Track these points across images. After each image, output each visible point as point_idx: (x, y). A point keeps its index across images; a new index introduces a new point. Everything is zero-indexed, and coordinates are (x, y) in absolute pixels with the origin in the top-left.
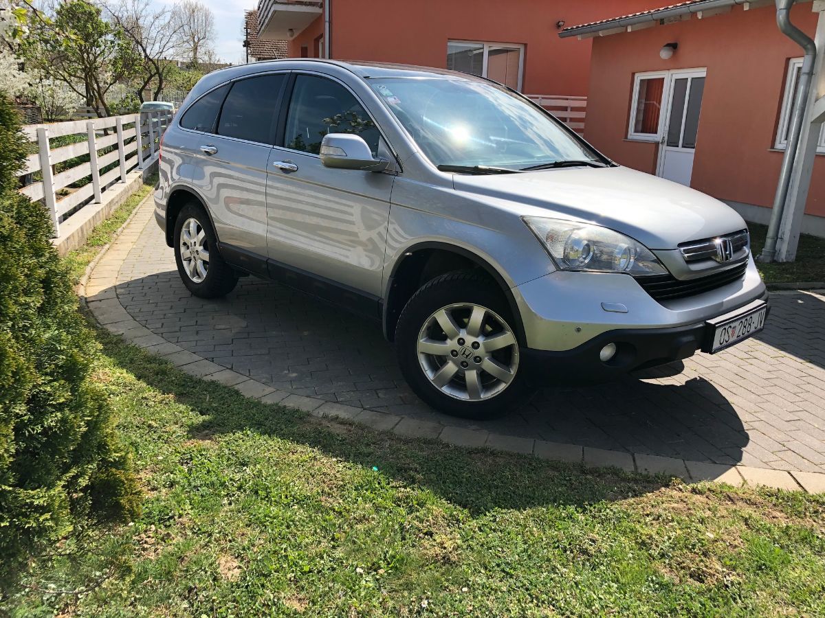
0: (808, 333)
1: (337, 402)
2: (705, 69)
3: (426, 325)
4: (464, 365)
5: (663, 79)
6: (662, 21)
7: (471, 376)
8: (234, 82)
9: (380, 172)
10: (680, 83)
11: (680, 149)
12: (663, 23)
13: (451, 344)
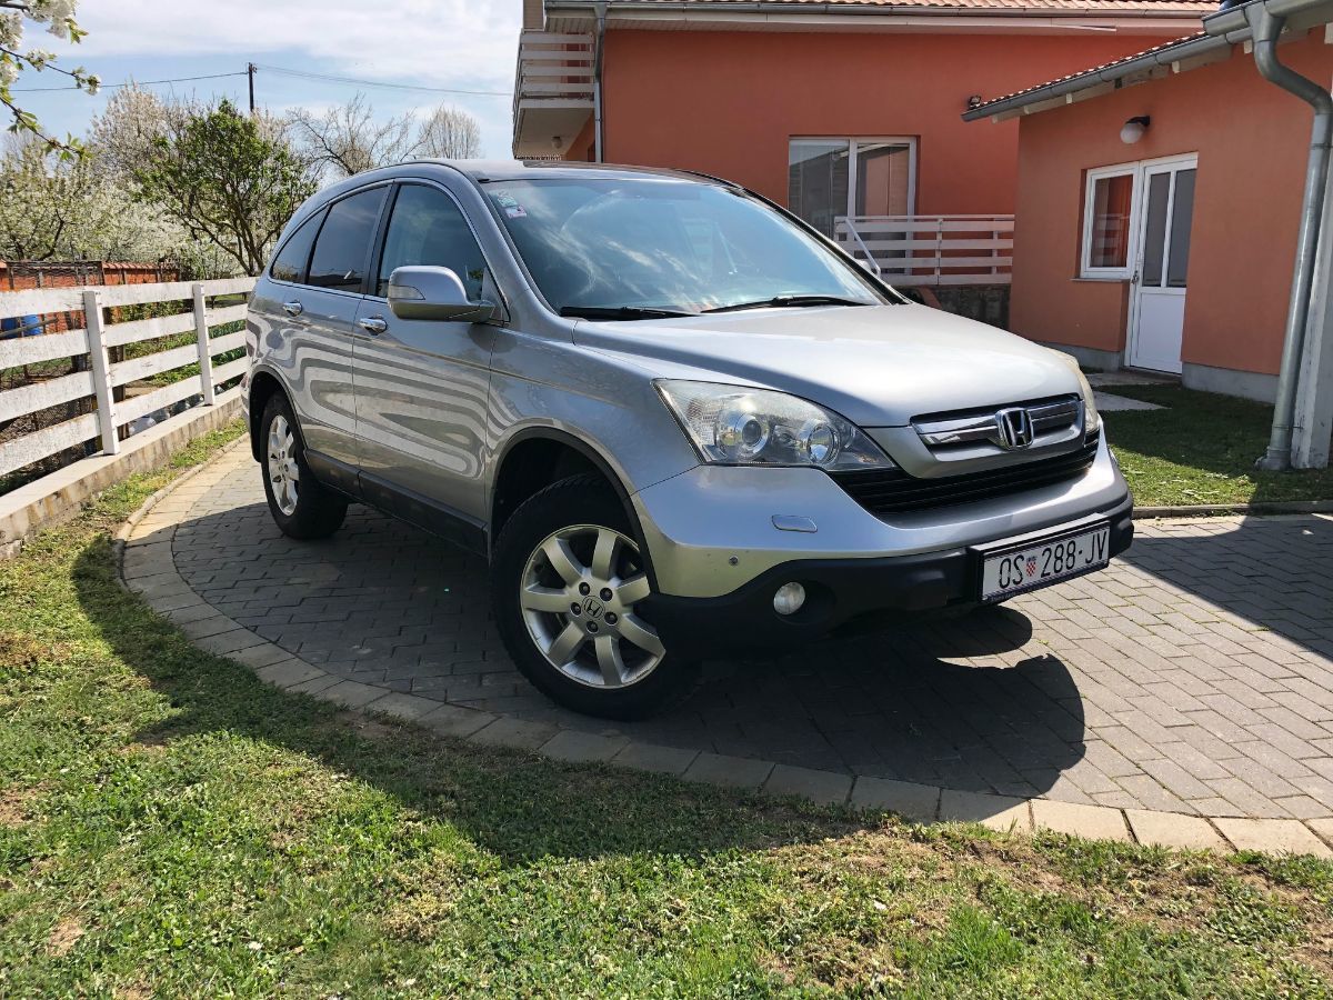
0: (1290, 583)
1: (410, 693)
2: (1195, 156)
3: (531, 561)
4: (591, 626)
5: (1132, 176)
6: (1118, 82)
7: (604, 645)
8: (332, 204)
9: (483, 323)
10: (1159, 181)
11: (1163, 288)
12: (1120, 85)
13: (572, 593)
